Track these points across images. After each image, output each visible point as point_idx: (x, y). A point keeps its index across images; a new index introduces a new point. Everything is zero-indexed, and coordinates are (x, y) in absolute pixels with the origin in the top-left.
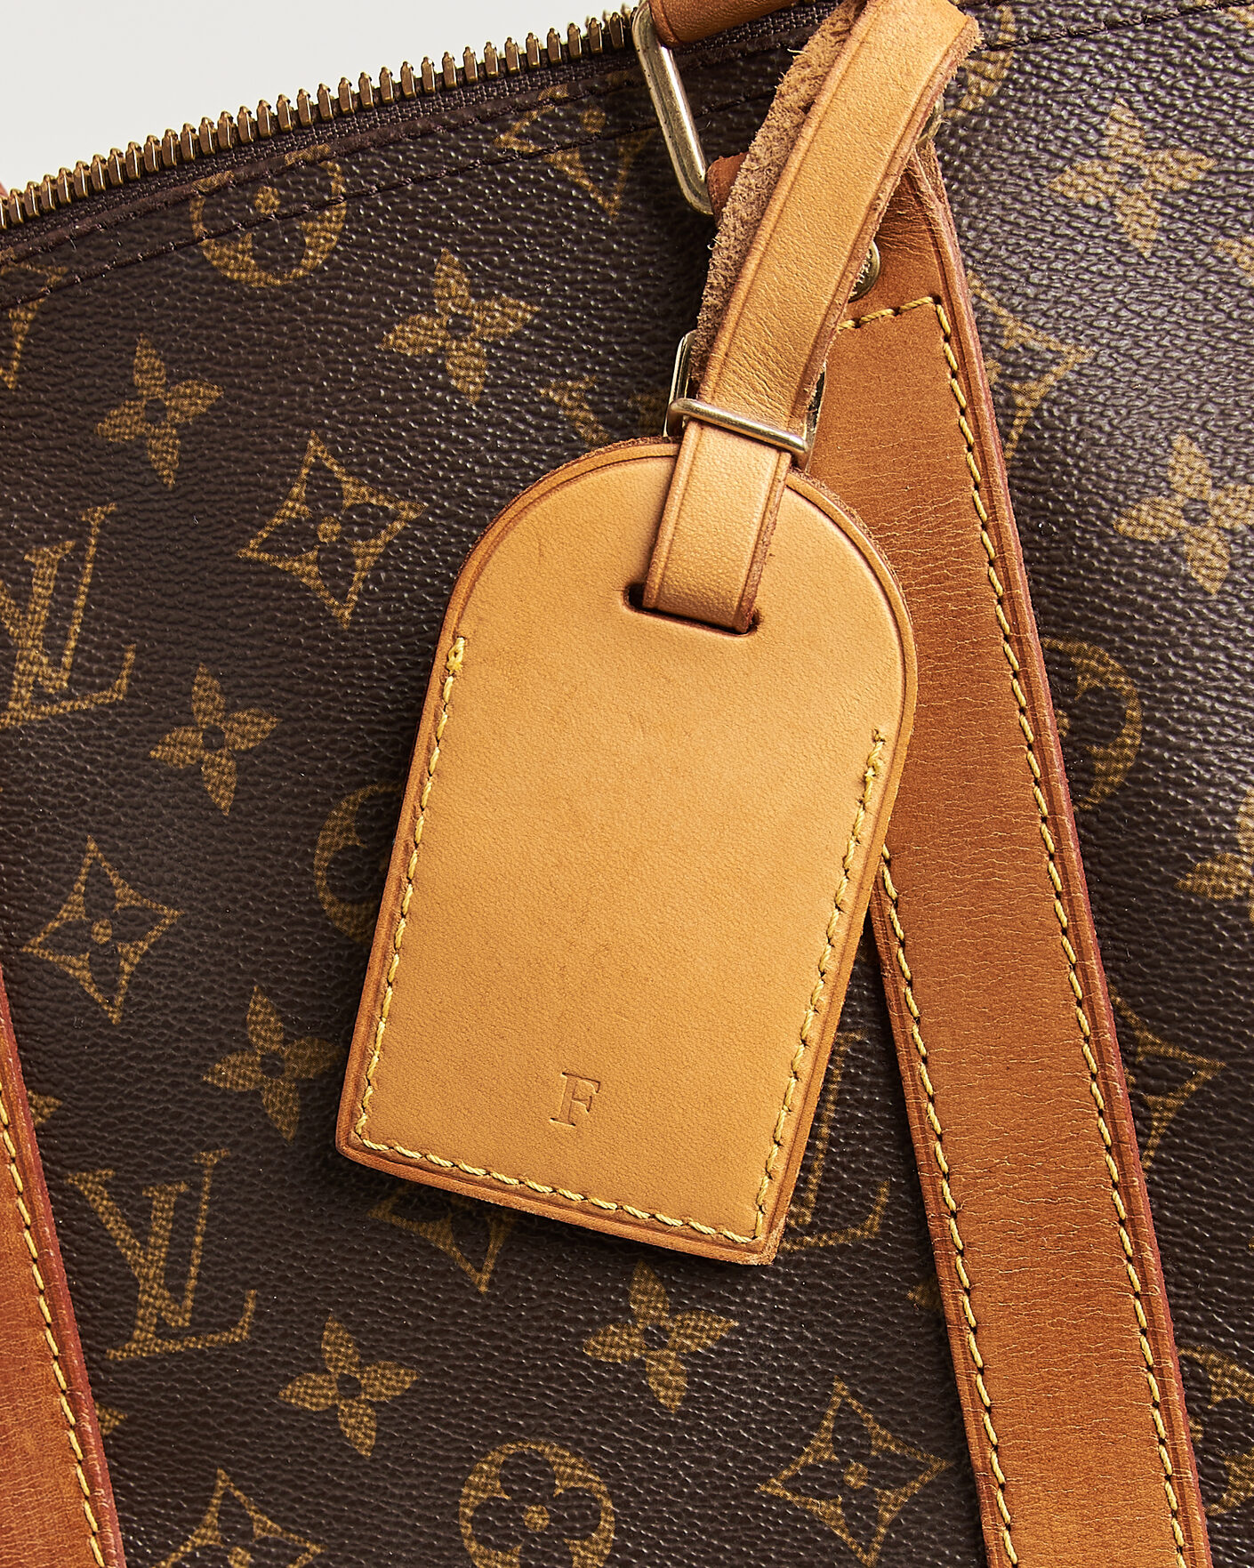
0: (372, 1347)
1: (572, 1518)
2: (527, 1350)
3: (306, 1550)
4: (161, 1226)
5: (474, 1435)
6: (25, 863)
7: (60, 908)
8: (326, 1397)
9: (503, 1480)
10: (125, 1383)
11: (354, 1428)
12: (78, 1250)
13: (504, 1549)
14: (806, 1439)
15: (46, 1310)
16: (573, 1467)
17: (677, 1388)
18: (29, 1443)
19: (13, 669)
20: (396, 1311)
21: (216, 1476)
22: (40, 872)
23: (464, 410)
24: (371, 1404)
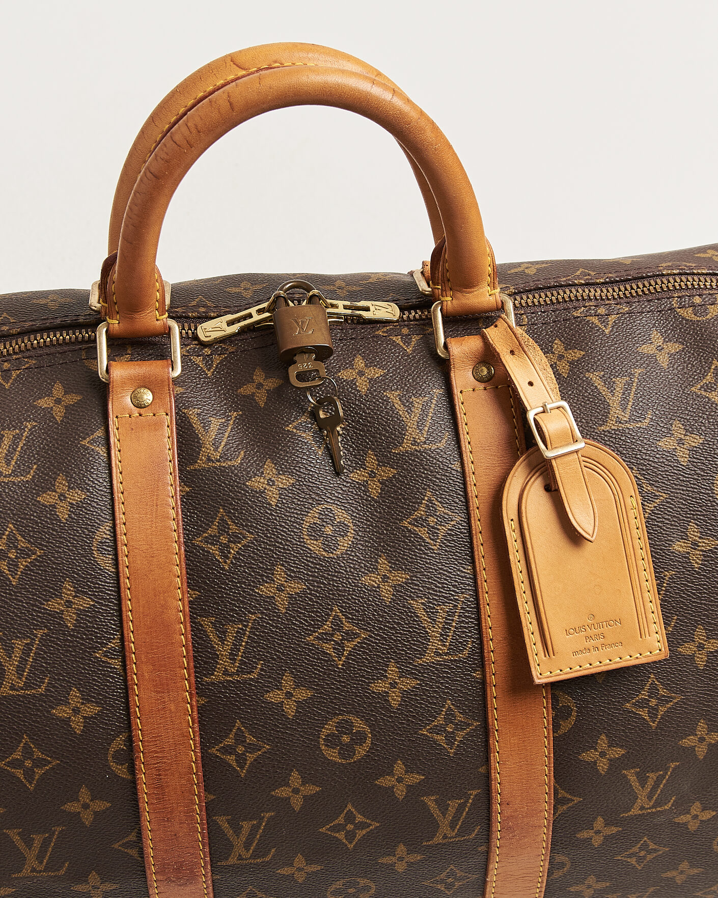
0: (299, 683)
1: (358, 739)
2: (351, 687)
3: (265, 747)
4: (230, 639)
5: (328, 713)
6: (196, 513)
7: (208, 529)
8: (280, 698)
9: (336, 727)
10: (208, 689)
11: (288, 709)
12: (198, 644)
13: (333, 748)
14: (435, 718)
15: (185, 662)
16: (360, 724)
17: (398, 701)
18: (173, 707)
19: (201, 450)
20: (310, 672)
21: (236, 722)
22: (202, 517)
23: (361, 396)
24: (295, 701)
